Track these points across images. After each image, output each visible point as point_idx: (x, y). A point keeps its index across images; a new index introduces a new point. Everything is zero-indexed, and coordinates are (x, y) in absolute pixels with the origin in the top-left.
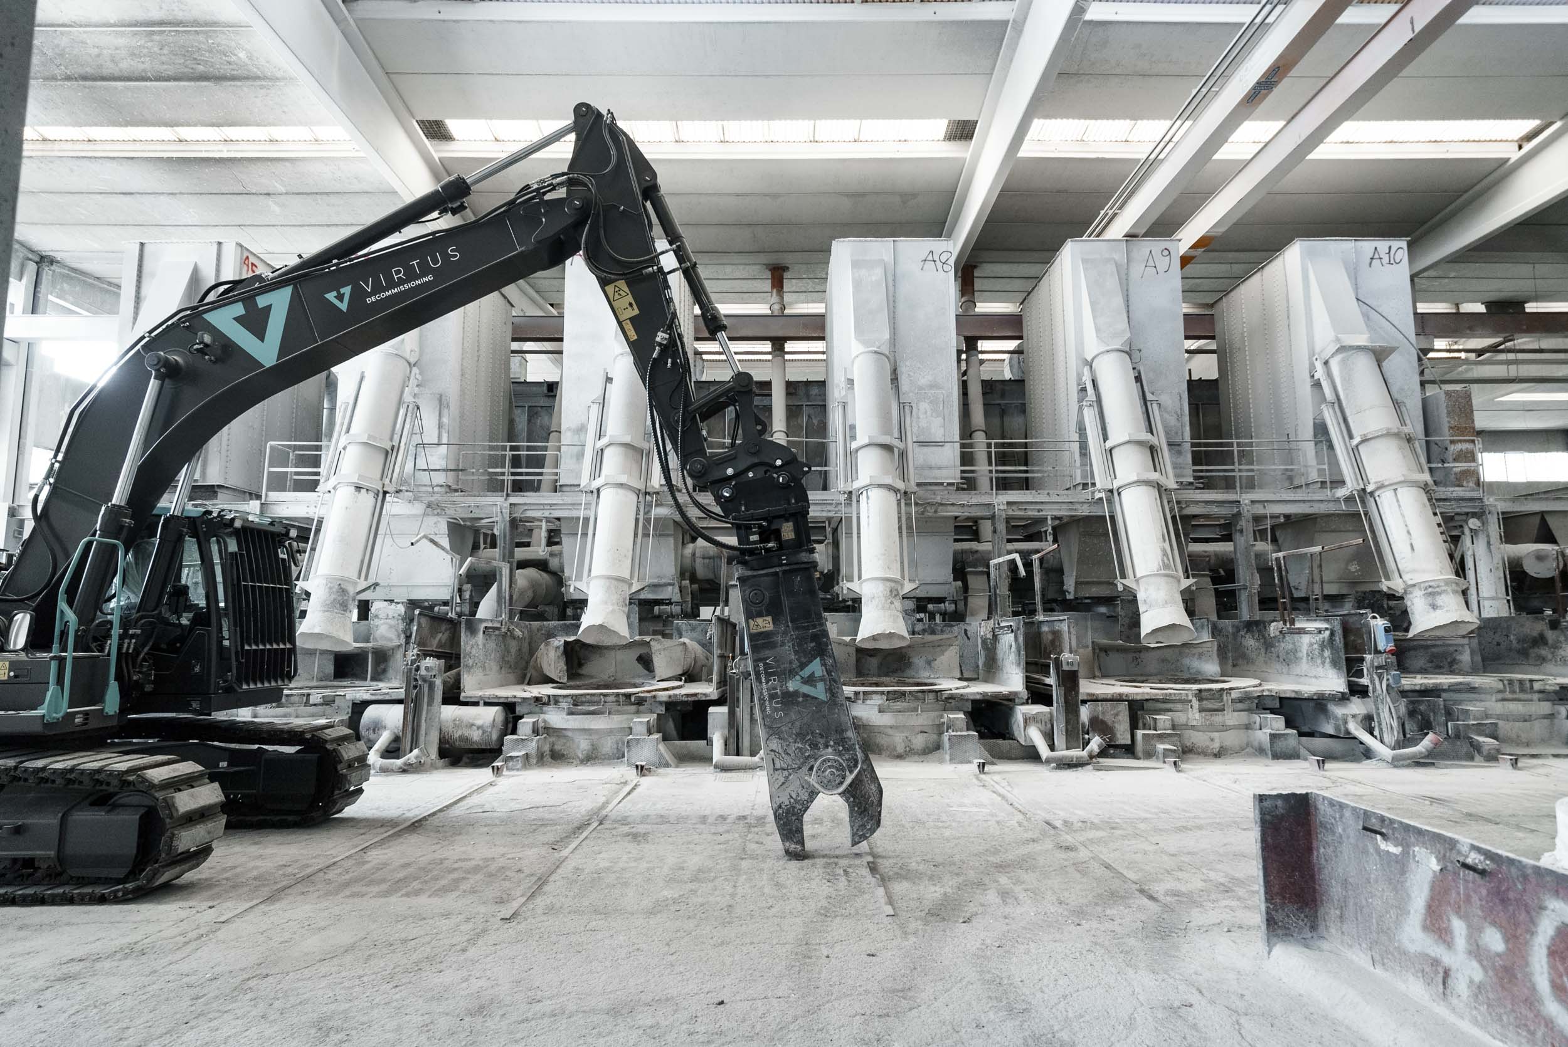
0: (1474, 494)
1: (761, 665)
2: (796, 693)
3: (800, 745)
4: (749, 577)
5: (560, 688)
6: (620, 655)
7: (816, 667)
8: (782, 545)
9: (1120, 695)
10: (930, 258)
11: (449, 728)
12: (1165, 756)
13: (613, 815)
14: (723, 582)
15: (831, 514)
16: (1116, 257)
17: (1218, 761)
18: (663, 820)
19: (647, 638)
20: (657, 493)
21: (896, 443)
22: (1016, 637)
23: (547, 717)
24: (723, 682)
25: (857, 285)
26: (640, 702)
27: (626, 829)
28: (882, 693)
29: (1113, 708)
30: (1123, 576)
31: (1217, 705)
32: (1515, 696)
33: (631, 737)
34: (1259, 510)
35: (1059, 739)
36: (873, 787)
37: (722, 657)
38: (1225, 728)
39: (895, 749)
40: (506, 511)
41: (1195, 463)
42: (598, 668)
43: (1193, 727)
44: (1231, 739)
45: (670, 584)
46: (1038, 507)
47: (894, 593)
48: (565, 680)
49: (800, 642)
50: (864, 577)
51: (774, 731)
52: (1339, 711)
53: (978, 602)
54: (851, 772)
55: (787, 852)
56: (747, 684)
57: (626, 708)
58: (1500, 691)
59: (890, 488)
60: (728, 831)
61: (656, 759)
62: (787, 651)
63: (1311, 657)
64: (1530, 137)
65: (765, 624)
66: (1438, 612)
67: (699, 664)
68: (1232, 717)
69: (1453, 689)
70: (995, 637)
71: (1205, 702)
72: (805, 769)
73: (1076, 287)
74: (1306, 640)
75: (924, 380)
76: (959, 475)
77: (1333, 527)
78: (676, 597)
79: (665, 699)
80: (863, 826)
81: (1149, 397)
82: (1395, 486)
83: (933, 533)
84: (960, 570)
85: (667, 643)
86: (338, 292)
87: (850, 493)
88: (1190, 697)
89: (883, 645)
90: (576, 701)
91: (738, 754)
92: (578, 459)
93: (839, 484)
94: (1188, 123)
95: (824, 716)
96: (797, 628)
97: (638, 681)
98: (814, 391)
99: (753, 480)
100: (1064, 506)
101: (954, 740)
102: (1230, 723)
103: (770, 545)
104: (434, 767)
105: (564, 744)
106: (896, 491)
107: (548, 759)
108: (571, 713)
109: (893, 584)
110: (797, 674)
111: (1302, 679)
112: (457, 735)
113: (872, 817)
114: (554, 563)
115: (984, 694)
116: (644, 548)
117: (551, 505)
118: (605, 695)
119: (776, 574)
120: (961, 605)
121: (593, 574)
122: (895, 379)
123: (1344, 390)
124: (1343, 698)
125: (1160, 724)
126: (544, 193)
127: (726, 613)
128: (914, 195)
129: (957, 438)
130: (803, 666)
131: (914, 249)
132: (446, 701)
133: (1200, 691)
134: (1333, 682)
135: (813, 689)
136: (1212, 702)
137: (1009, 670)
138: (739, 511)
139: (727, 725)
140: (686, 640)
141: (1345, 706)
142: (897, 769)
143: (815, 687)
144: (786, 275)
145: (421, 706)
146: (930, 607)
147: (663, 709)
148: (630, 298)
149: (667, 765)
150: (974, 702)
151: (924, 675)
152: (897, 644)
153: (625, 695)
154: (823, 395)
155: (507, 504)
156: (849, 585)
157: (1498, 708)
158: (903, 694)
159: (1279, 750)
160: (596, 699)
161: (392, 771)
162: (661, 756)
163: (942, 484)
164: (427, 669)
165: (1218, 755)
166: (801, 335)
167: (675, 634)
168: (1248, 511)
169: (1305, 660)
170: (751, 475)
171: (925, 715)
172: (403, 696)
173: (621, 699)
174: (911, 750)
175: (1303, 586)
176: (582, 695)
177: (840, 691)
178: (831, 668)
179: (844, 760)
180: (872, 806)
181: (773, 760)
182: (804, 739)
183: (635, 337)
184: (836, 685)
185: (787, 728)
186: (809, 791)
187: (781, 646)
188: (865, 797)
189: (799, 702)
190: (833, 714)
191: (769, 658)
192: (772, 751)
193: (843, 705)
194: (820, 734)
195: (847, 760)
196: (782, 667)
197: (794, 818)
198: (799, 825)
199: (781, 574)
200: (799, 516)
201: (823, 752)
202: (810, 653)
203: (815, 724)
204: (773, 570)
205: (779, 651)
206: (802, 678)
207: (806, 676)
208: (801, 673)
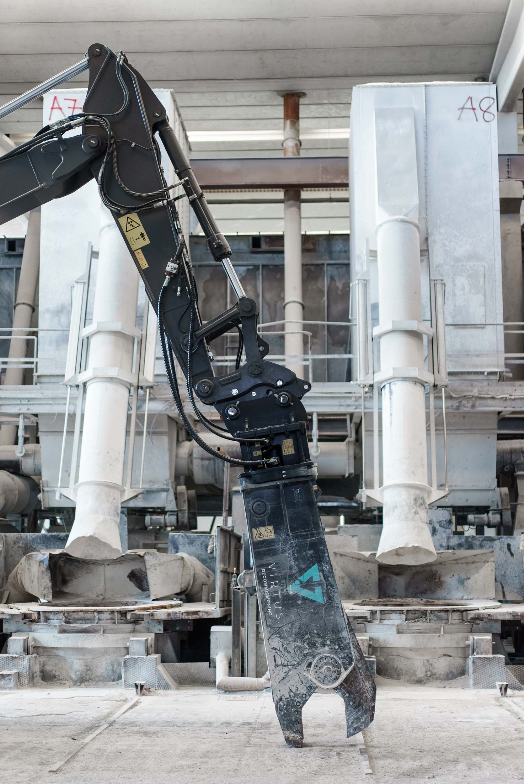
1: (264, 572)
2: (295, 597)
3: (299, 644)
4: (252, 490)
5: (47, 605)
6: (110, 571)
7: (314, 573)
8: (283, 461)
10: (469, 105)
13: (121, 720)
14: (226, 488)
18: (170, 724)
19: (141, 552)
20: (151, 387)
21: (425, 329)
23: (36, 635)
24: (226, 602)
26: (137, 620)
27: (136, 729)
28: (401, 612)
33: (127, 657)
36: (367, 684)
37: (225, 572)
39: (414, 674)
42: (86, 585)
45: (163, 490)
47: (419, 502)
48: (51, 597)
49: (299, 550)
50: (386, 483)
51: (276, 631)
54: (346, 669)
55: (287, 740)
56: (252, 600)
57: (122, 626)
59: (416, 381)
60: (233, 732)
61: (154, 680)
62: (288, 559)
65: (267, 533)
67: (199, 582)
72: (304, 665)
75: (461, 251)
76: (502, 362)
78: (171, 506)
79: (163, 618)
80: (358, 719)
83: (471, 430)
84: (510, 473)
85: (163, 557)
87: (371, 386)
89: (408, 561)
90: (69, 618)
91: (242, 675)
92: (58, 346)
93: (358, 376)
95: (321, 618)
96: (296, 537)
97: (132, 599)
98: (338, 246)
99: (256, 401)
101: (479, 664)
103: (272, 460)
105: (56, 664)
106: (423, 384)
107: (38, 679)
108: (63, 631)
109: (418, 492)
110: (296, 578)
113: (366, 712)
114: (27, 466)
115: (514, 614)
116: (137, 447)
117: (29, 399)
118: (99, 612)
119: (278, 486)
120: (507, 516)
121: (81, 480)
122: (425, 252)
126: (63, 132)
127: (230, 524)
129: (500, 319)
130: (302, 572)
135: (311, 593)
138: (243, 429)
139: (231, 645)
140: (185, 555)
143: (313, 590)
144: (302, 101)
146: (471, 517)
147: (162, 628)
148: (141, 229)
149: (167, 687)
150: (504, 623)
151: (454, 594)
152: (423, 560)
153: (120, 612)
156: (370, 492)
158: (425, 613)
160: (88, 616)
162: (160, 677)
163: (482, 373)
166: (320, 181)
167: (171, 548)
170: (254, 394)
171: (447, 636)
173: (117, 616)
174: (433, 674)
176: (74, 612)
177: (336, 595)
178: (328, 574)
179: (339, 658)
180: (366, 701)
181: (274, 657)
182: (303, 638)
183: (147, 266)
184: (332, 586)
185: (287, 629)
186: (308, 685)
187: (282, 553)
188: (360, 693)
189: (298, 605)
190: (330, 616)
191: (270, 564)
192: (273, 648)
193: (338, 607)
194: (317, 634)
195: (342, 658)
196: (283, 572)
197: (293, 710)
198: (298, 716)
199: (281, 487)
200: (298, 434)
201: (321, 650)
202: (308, 560)
203: (313, 625)
204: (274, 483)
205: (280, 557)
206: (301, 582)
207: (305, 581)
208: (301, 578)
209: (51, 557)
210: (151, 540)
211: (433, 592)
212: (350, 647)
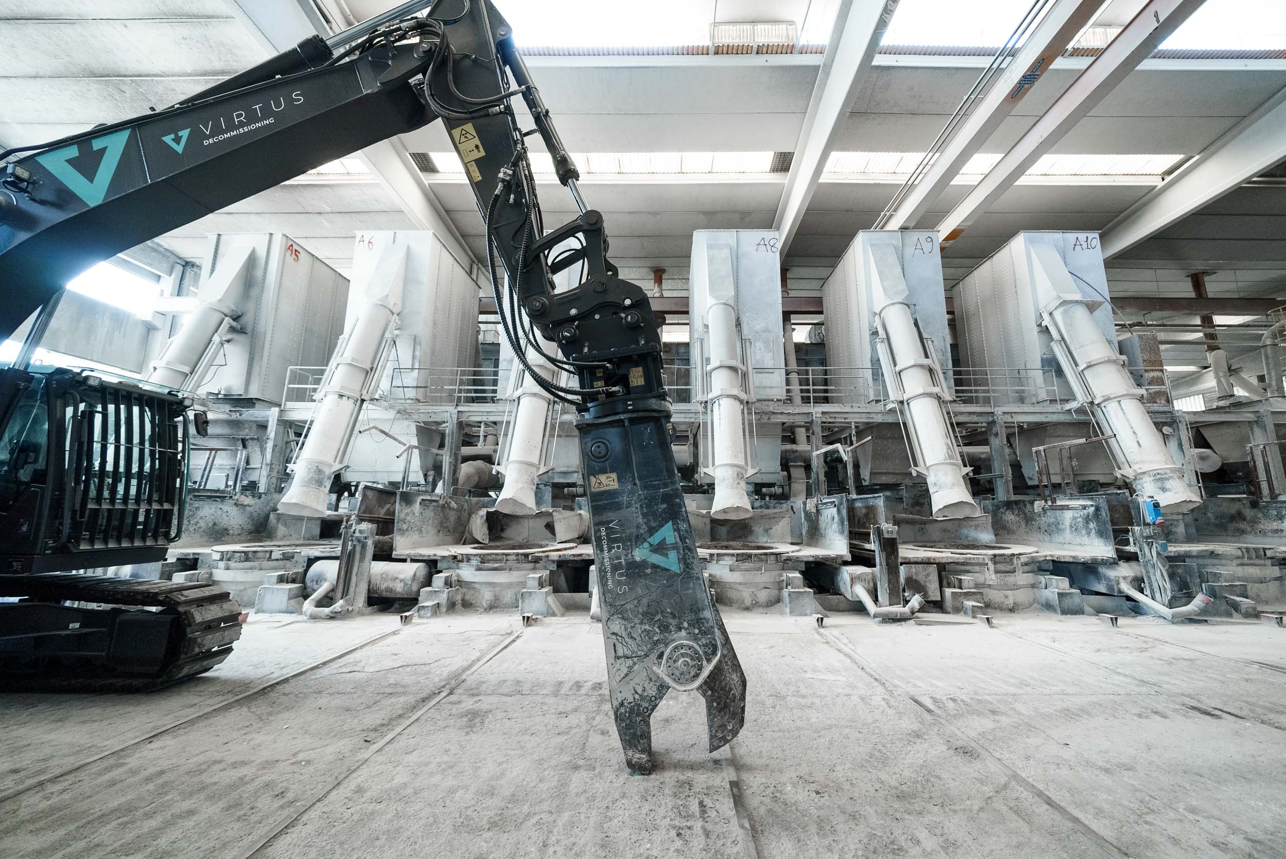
0: (1166, 409)
1: (603, 529)
2: (644, 564)
3: (647, 627)
4: (589, 426)
5: (482, 548)
6: (532, 523)
7: (667, 533)
8: (629, 390)
9: (929, 558)
10: (762, 242)
11: (376, 581)
12: (973, 612)
13: (470, 681)
15: (692, 420)
16: (894, 242)
17: (1012, 615)
18: (517, 688)
19: (554, 510)
21: (740, 365)
22: (839, 511)
23: (459, 572)
25: (711, 260)
26: (537, 560)
28: (733, 555)
29: (925, 569)
30: (916, 465)
31: (1009, 568)
32: (1251, 561)
33: (525, 590)
34: (1008, 419)
35: (883, 596)
36: (735, 677)
38: (1016, 587)
39: (743, 602)
40: (455, 417)
41: (956, 385)
42: (515, 533)
43: (990, 586)
44: (1021, 596)
45: (575, 472)
46: (845, 416)
47: (740, 476)
48: (487, 541)
49: (649, 504)
50: (716, 464)
51: (616, 609)
52: (1112, 573)
53: (799, 486)
54: (709, 661)
55: (630, 764)
57: (524, 565)
58: (1238, 558)
59: (735, 398)
60: (576, 710)
61: (544, 609)
62: (634, 515)
63: (1074, 528)
64: (1169, 172)
65: (608, 481)
66: (1168, 494)
68: (1022, 578)
69: (1200, 555)
70: (818, 511)
71: (998, 566)
72: (653, 656)
73: (866, 261)
74: (1068, 515)
75: (759, 326)
76: (784, 393)
77: (1059, 433)
78: (580, 482)
79: (556, 558)
80: (723, 726)
81: (925, 335)
82: (1119, 399)
83: (767, 436)
84: (785, 464)
85: (568, 513)
86: (176, 135)
87: (706, 402)
88: (987, 561)
89: (732, 517)
90: (483, 559)
93: (698, 395)
94: (937, 155)
95: (677, 592)
96: (645, 487)
97: (544, 543)
100: (864, 415)
101: (794, 596)
102: (1020, 583)
103: (615, 389)
104: (361, 614)
105: (473, 595)
106: (741, 402)
107: (457, 607)
108: (479, 569)
109: (739, 469)
110: (645, 540)
111: (1066, 546)
112: (383, 587)
113: (733, 715)
115: (816, 557)
117: (488, 412)
118: (507, 555)
119: (623, 421)
120: (786, 489)
121: (511, 460)
122: (738, 324)
123: (1067, 332)
124: (1112, 563)
125: (965, 584)
128: (749, 213)
129: (783, 366)
130: (652, 531)
131: (751, 237)
132: (376, 558)
133: (995, 555)
134: (1102, 549)
135: (664, 559)
136: (1004, 564)
137: (832, 537)
138: (581, 352)
140: (582, 512)
141: (1114, 569)
142: (745, 621)
143: (666, 555)
144: (665, 276)
145: (353, 561)
146: (764, 490)
147: (555, 566)
148: (477, 141)
149: (554, 614)
150: (807, 563)
151: (763, 540)
152: (742, 516)
153: (522, 554)
154: (688, 353)
155: (456, 411)
156: (705, 470)
157: (1240, 571)
158: (750, 556)
159: (1066, 607)
160: (499, 557)
161: (321, 618)
162: (549, 607)
163: (774, 399)
164: (361, 532)
165: (1012, 610)
166: (673, 309)
167: (577, 507)
168: (1001, 419)
169: (1068, 530)
170: (597, 316)
171: (768, 573)
172: (339, 554)
173: (521, 558)
174: (757, 603)
175: (1036, 477)
176: (488, 554)
177: (695, 562)
178: (686, 535)
179: (700, 646)
180: (734, 701)
181: (614, 645)
182: (653, 619)
183: (480, 178)
184: (690, 550)
185: (632, 606)
186: (658, 684)
187: (627, 507)
188: (726, 690)
189: (647, 574)
190: (687, 589)
191: (612, 521)
192: (613, 634)
193: (698, 578)
194: (672, 613)
195: (704, 645)
196: (628, 532)
197: (639, 719)
198: (645, 728)
199: (627, 423)
200: (649, 359)
201: (676, 636)
202: (660, 516)
203: (665, 601)
204: (617, 417)
205: (625, 513)
206: (651, 545)
207: (656, 543)
208: (650, 540)
209: (488, 513)
210: (569, 503)
211: (746, 537)
212: (714, 632)
